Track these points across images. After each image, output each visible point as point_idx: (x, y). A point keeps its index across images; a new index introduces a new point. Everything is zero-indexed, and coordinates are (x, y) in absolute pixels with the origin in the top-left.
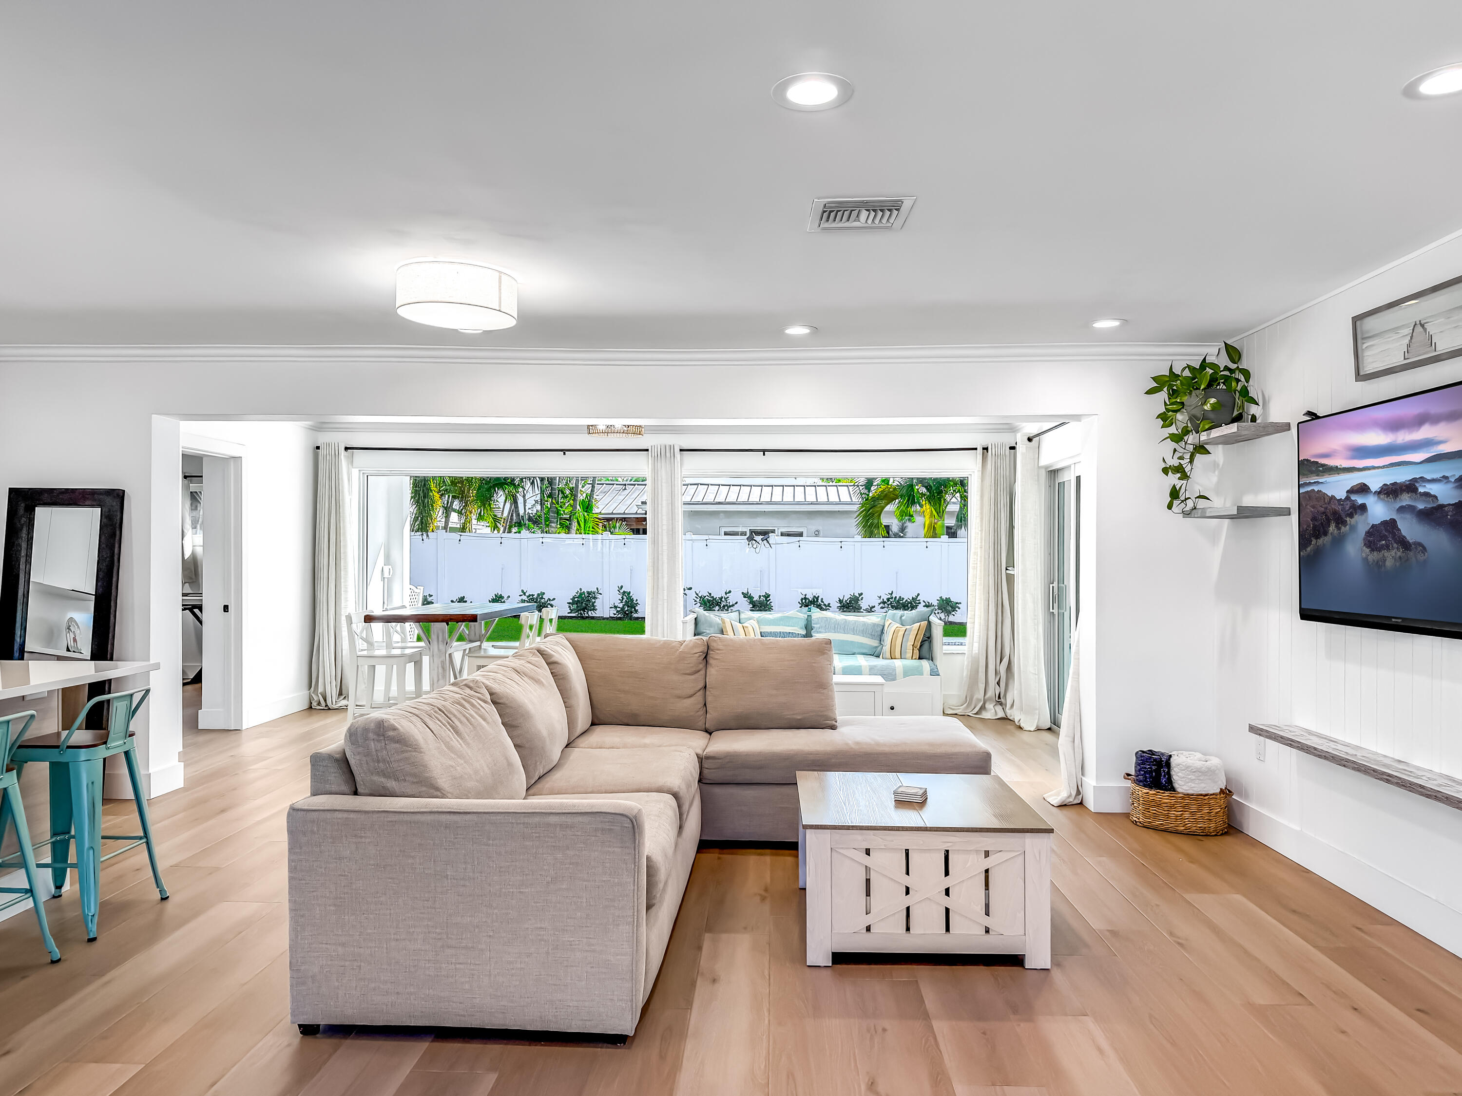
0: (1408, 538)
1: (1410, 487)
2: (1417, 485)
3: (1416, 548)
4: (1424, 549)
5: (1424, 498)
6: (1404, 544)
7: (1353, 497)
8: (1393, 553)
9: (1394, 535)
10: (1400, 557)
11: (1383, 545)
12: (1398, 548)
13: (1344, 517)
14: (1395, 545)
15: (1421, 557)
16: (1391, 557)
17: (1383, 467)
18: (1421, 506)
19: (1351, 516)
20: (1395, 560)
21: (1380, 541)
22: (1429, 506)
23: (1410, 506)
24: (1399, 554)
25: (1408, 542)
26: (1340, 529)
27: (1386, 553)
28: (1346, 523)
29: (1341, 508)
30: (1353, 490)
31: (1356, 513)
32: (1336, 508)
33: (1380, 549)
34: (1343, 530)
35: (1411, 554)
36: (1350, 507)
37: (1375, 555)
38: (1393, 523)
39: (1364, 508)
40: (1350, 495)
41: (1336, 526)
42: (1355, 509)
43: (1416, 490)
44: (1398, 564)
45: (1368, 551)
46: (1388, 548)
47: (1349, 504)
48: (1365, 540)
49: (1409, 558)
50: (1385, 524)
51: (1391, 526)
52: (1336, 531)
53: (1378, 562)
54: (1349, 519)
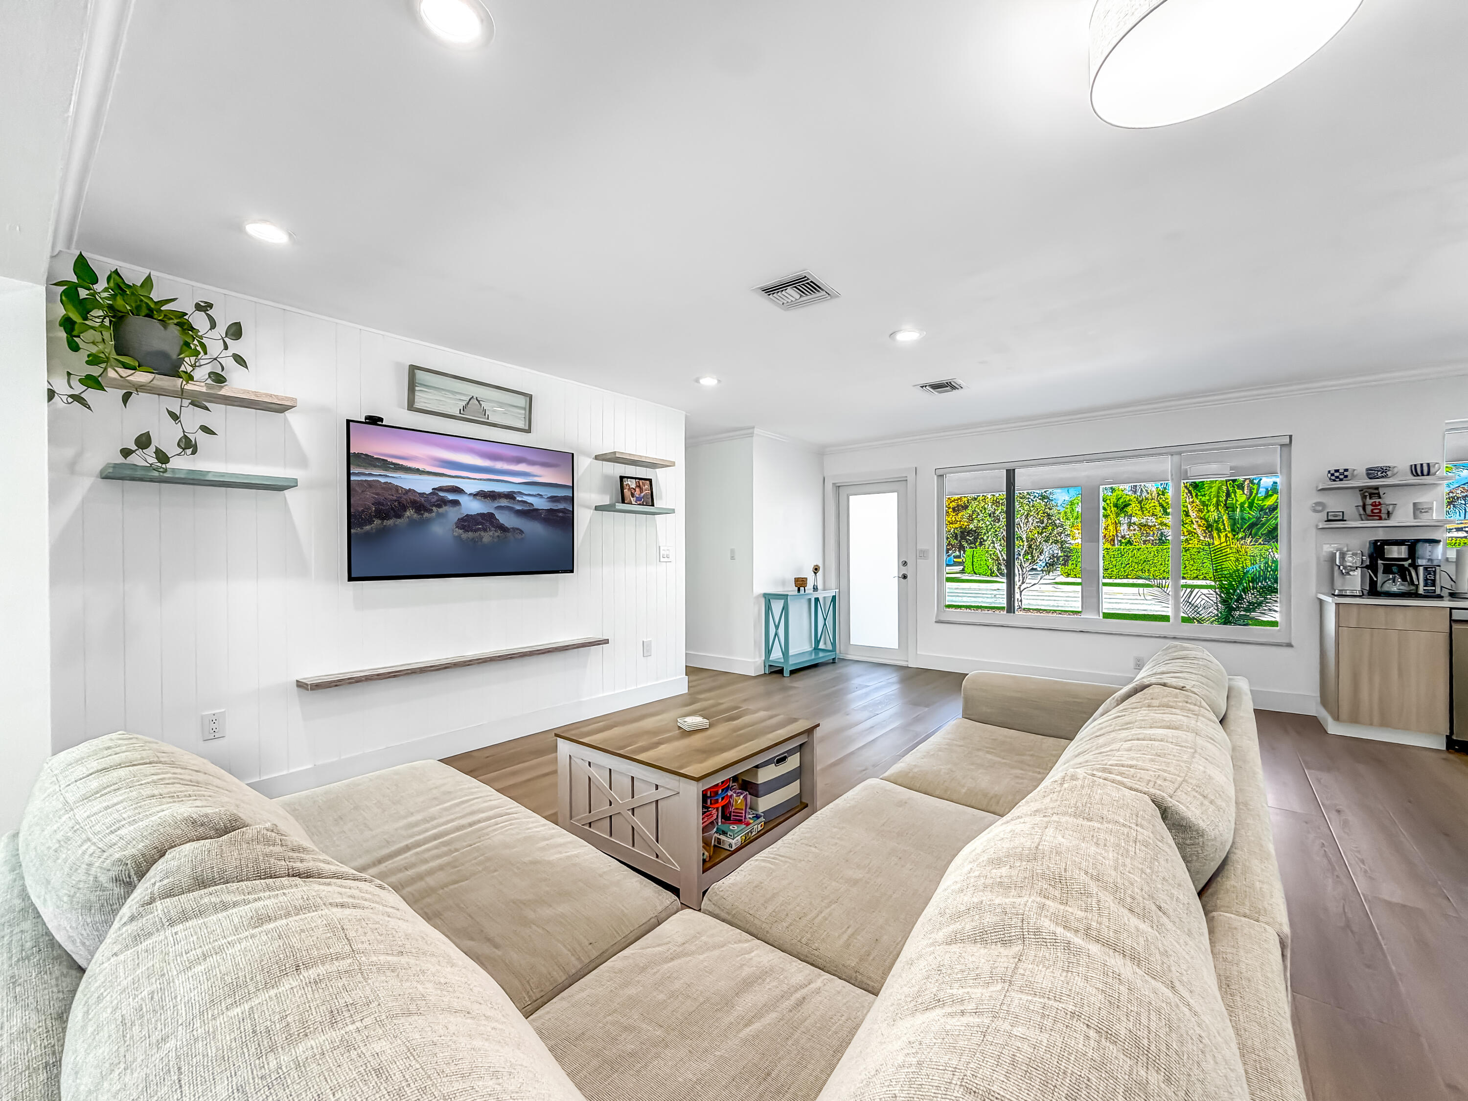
1: (510, 496)
2: (515, 495)
3: (514, 531)
4: (521, 532)
5: (521, 503)
6: (503, 528)
7: (441, 494)
8: (491, 533)
9: (492, 523)
10: (498, 536)
11: (480, 528)
12: (496, 531)
13: (428, 506)
14: (493, 529)
15: (519, 536)
16: (487, 537)
17: (481, 479)
18: (518, 507)
19: (439, 506)
20: (493, 537)
21: (476, 525)
22: (526, 508)
23: (508, 507)
24: (497, 534)
25: (507, 528)
26: (422, 514)
27: (482, 533)
28: (431, 511)
29: (423, 499)
30: (441, 489)
31: (446, 505)
32: (418, 499)
33: (476, 531)
34: (426, 515)
35: (509, 534)
36: (438, 501)
37: (470, 534)
38: (491, 515)
39: (456, 503)
40: (437, 492)
41: (416, 512)
42: (443, 502)
43: (514, 498)
44: (495, 540)
45: (461, 531)
46: (485, 530)
47: (436, 498)
48: (456, 523)
49: (506, 537)
50: (482, 515)
51: (489, 517)
52: (415, 516)
53: (473, 539)
54: (434, 508)
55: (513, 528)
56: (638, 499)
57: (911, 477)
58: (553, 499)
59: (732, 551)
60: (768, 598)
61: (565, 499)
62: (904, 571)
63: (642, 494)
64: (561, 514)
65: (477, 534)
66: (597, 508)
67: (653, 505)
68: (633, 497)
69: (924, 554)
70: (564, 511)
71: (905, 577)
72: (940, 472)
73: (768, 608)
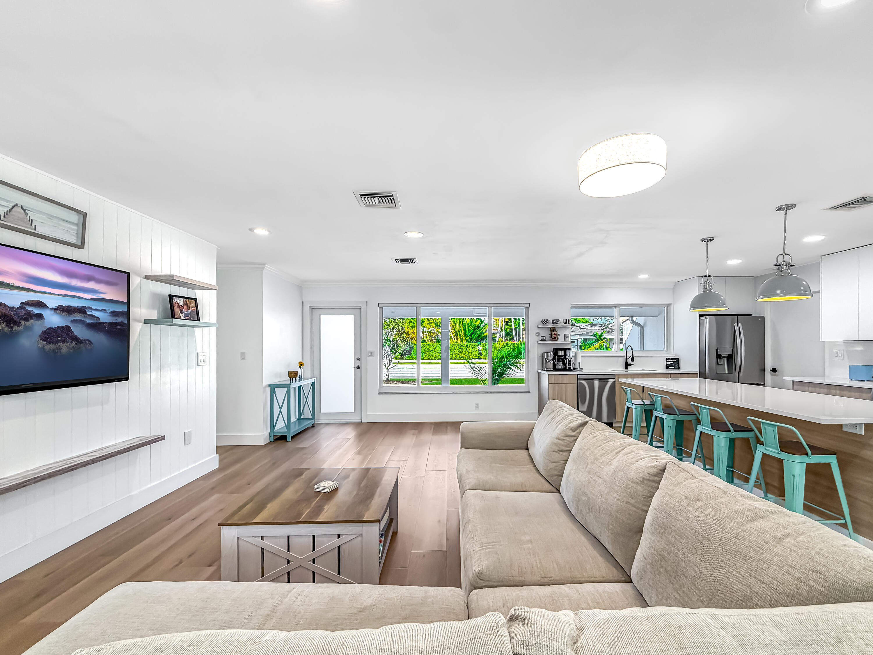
0: (80, 337)
1: (82, 311)
2: (86, 310)
3: (85, 342)
4: (91, 343)
5: (91, 317)
6: (77, 340)
7: (28, 308)
8: (68, 345)
9: (68, 335)
10: (73, 347)
11: (59, 340)
12: (71, 342)
13: (17, 320)
14: (69, 340)
15: (89, 347)
16: (65, 348)
17: (60, 295)
18: (89, 321)
19: (26, 320)
20: (69, 348)
21: (56, 337)
22: (94, 322)
23: (81, 320)
24: (72, 345)
25: (80, 339)
26: (12, 328)
27: (61, 345)
28: (19, 324)
29: (12, 313)
30: (28, 303)
31: (32, 319)
32: (8, 312)
33: (56, 342)
34: (16, 328)
35: (82, 345)
36: (25, 314)
37: (52, 346)
38: (68, 328)
39: (40, 317)
40: (24, 306)
41: (7, 325)
42: (30, 316)
43: (85, 313)
44: (71, 351)
45: (44, 343)
46: (63, 342)
47: (23, 312)
48: (40, 336)
49: (79, 348)
50: (60, 328)
51: (66, 330)
52: (6, 329)
53: (54, 350)
54: (22, 322)
55: (84, 340)
56: (186, 315)
57: (364, 307)
58: (114, 314)
59: (243, 354)
60: (273, 387)
61: (122, 313)
62: (358, 364)
63: (189, 311)
64: (119, 327)
65: (57, 346)
66: (146, 322)
67: (198, 320)
68: (182, 313)
69: (372, 354)
70: (121, 324)
71: (358, 368)
72: (380, 305)
73: (273, 392)
